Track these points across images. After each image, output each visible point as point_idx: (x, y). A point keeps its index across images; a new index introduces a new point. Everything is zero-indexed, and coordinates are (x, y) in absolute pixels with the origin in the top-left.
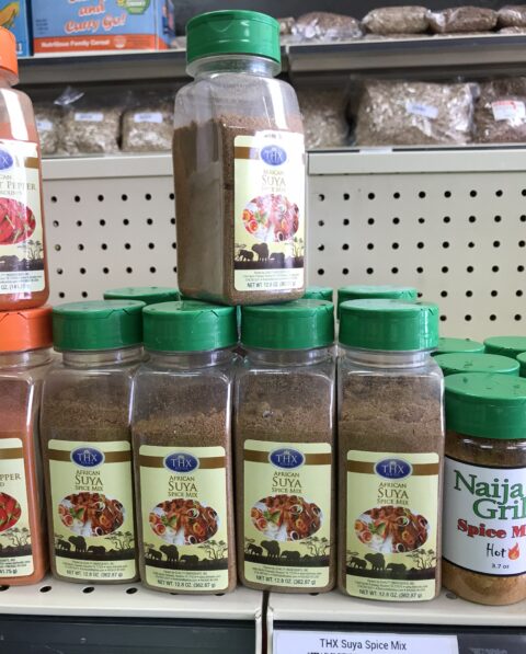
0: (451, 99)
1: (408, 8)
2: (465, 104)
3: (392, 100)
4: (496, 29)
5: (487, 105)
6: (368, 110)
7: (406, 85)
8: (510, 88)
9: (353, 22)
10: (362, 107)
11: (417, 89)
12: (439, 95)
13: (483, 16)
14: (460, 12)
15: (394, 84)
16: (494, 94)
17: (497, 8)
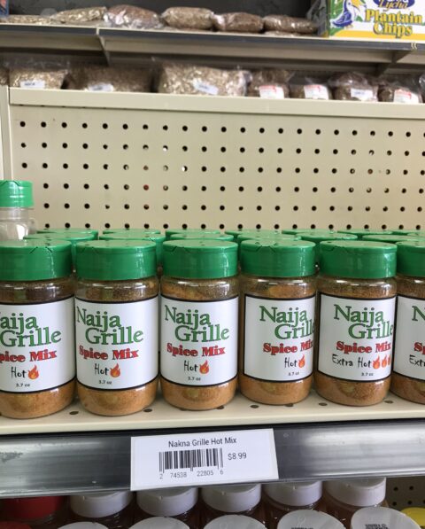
0: (228, 81)
1: (197, 9)
2: (239, 86)
3: (184, 79)
4: (262, 31)
5: (256, 88)
6: (165, 86)
7: (195, 68)
8: (274, 77)
9: (155, 16)
10: (161, 84)
11: (203, 72)
12: (219, 77)
13: (253, 20)
14: (236, 17)
15: (185, 66)
16: (262, 81)
17: (263, 16)
